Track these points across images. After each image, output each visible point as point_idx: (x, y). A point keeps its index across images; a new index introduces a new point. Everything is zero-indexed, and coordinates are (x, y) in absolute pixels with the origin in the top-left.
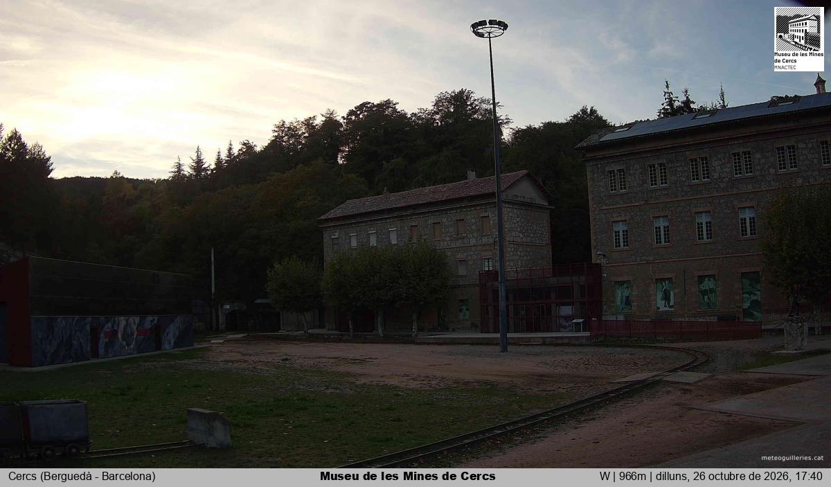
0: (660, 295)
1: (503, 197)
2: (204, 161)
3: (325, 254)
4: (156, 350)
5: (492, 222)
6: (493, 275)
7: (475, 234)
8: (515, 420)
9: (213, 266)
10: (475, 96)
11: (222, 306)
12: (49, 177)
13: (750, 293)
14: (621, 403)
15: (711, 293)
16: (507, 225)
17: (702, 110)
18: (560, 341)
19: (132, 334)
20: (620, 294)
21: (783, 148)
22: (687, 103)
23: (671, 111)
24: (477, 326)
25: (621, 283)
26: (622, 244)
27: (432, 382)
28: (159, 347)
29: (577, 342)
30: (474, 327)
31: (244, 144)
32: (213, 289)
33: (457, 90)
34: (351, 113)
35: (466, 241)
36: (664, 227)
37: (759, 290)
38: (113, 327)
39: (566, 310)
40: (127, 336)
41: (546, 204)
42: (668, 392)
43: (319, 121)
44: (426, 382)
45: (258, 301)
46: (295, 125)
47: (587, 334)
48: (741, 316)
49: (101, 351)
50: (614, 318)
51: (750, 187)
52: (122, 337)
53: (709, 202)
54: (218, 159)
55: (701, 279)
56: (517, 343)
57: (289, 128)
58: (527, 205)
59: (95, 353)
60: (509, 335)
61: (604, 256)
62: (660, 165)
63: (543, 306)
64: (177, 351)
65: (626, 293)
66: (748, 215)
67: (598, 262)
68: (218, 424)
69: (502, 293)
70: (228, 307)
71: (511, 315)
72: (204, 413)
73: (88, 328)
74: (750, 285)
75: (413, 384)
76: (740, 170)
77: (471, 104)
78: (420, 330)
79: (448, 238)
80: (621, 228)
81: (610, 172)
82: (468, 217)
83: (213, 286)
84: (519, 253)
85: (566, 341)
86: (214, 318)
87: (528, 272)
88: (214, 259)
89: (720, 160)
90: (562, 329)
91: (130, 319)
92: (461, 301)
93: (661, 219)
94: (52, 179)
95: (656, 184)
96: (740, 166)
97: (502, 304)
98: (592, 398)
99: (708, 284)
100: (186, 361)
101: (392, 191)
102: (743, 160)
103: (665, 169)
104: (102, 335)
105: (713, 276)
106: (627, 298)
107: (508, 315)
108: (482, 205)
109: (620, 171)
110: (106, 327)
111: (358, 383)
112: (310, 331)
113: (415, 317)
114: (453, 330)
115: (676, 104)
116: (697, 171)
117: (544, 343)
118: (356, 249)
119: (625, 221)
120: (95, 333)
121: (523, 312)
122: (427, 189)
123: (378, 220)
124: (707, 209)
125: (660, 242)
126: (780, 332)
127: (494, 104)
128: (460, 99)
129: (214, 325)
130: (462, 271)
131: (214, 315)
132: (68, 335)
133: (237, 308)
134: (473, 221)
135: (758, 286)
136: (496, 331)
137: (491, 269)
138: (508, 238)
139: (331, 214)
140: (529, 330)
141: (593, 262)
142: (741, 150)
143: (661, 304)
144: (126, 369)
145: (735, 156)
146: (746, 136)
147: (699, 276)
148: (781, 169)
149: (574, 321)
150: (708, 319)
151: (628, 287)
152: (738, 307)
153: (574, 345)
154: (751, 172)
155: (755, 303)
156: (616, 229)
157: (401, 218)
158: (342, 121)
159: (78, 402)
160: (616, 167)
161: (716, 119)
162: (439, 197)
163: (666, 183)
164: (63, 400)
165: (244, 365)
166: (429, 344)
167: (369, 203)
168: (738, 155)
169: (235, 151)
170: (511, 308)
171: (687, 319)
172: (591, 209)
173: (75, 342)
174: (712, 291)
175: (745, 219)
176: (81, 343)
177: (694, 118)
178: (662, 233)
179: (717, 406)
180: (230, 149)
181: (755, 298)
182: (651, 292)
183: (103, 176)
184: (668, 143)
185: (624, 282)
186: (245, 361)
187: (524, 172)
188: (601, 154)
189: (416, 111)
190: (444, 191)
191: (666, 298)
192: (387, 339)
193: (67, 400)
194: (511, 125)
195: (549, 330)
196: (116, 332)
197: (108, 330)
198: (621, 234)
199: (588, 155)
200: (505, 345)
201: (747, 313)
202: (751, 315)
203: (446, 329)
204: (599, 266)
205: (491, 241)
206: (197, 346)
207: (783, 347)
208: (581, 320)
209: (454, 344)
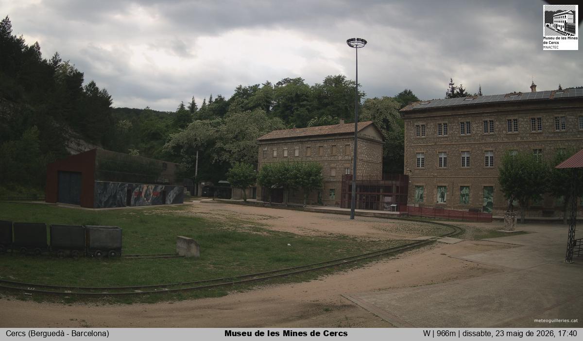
0: (439, 195)
1: (358, 135)
2: (196, 105)
3: (259, 159)
4: (163, 204)
5: (351, 148)
6: (349, 177)
7: (342, 154)
8: (356, 255)
9: (197, 161)
10: (346, 79)
11: (200, 183)
12: (110, 106)
13: (487, 198)
14: (414, 251)
15: (467, 196)
16: (359, 151)
17: (470, 96)
18: (383, 216)
19: (150, 194)
20: (418, 192)
21: (511, 120)
22: (462, 91)
23: (452, 95)
24: (338, 204)
25: (418, 187)
26: (421, 165)
27: (313, 233)
28: (164, 202)
29: (393, 217)
30: (337, 204)
31: (219, 97)
32: (196, 174)
33: (337, 75)
34: (279, 83)
35: (336, 157)
36: (444, 158)
37: (492, 196)
38: (140, 190)
39: (388, 199)
40: (147, 196)
41: (381, 140)
42: (439, 247)
43: (261, 86)
44: (308, 232)
45: (220, 182)
46: (247, 87)
47: (398, 213)
48: (482, 210)
49: (132, 202)
50: (413, 205)
51: (492, 140)
52: (145, 197)
53: (470, 146)
54: (204, 103)
55: (462, 188)
56: (360, 214)
57: (244, 90)
58: (371, 141)
59: (129, 204)
60: (356, 210)
61: (411, 171)
62: (444, 124)
63: (375, 197)
64: (173, 205)
65: (421, 193)
66: (489, 155)
67: (407, 174)
68: (193, 246)
69: (354, 187)
70: (203, 184)
71: (358, 199)
72: (185, 239)
73: (126, 189)
74: (488, 193)
75: (300, 233)
76: (487, 130)
77: (344, 84)
78: (308, 204)
79: (326, 155)
80: (420, 157)
81: (417, 126)
82: (338, 145)
83: (196, 171)
84: (364, 166)
85: (387, 216)
86: (196, 189)
87: (369, 177)
88: (198, 158)
89: (477, 124)
90: (385, 209)
91: (150, 186)
92: (331, 190)
93: (443, 154)
94: (111, 108)
95: (441, 134)
96: (487, 128)
97: (353, 193)
98: (399, 247)
99: (465, 191)
100: (179, 211)
101: (299, 127)
102: (489, 125)
103: (447, 126)
104: (133, 194)
105: (468, 187)
106: (421, 195)
107: (356, 199)
108: (346, 138)
109: (422, 125)
110: (136, 189)
111: (271, 229)
112: (247, 200)
113: (305, 196)
114: (326, 205)
115: (455, 92)
116: (464, 129)
117: (375, 216)
118: (276, 158)
119: (423, 153)
120: (129, 192)
121: (364, 198)
122: (317, 128)
123: (289, 142)
124: (468, 150)
125: (442, 166)
126: (502, 220)
127: (357, 84)
128: (339, 80)
129: (195, 193)
130: (333, 173)
131: (196, 187)
132: (115, 192)
133: (208, 185)
134: (341, 147)
135: (492, 195)
136: (348, 208)
137: (349, 173)
138: (359, 157)
139: (264, 138)
140: (367, 208)
141: (405, 174)
142: (488, 119)
143: (439, 200)
144: (146, 213)
145: (485, 122)
146: (492, 112)
147: (461, 186)
148: (509, 131)
149: (392, 205)
150: (464, 210)
151: (422, 189)
152: (480, 205)
153: (390, 218)
154: (493, 132)
155: (490, 204)
156: (419, 157)
157: (302, 142)
158: (274, 88)
159: (117, 228)
160: (420, 124)
161: (476, 101)
162: (323, 132)
163: (447, 134)
164: (110, 227)
165: (210, 215)
166: (312, 212)
167: (286, 133)
168: (487, 122)
169: (214, 100)
170: (358, 196)
171: (452, 209)
172: (405, 145)
173: (118, 197)
174: (467, 195)
175: (488, 157)
176: (121, 198)
177: (464, 100)
178: (443, 161)
179: (465, 257)
180: (211, 98)
181: (489, 200)
182: (434, 193)
183: (140, 108)
184: (449, 113)
185: (420, 186)
186: (211, 214)
187: (371, 122)
188: (413, 116)
189: (314, 85)
190: (326, 130)
191: (442, 196)
192: (289, 207)
193: (112, 227)
194: (366, 97)
195: (377, 209)
196: (140, 193)
197: (137, 191)
198: (421, 160)
199: (406, 116)
200: (353, 215)
201: (485, 208)
202: (487, 210)
203: (322, 205)
204: (407, 177)
205: (350, 158)
206: (185, 203)
207: (502, 229)
208: (395, 205)
209: (326, 213)
